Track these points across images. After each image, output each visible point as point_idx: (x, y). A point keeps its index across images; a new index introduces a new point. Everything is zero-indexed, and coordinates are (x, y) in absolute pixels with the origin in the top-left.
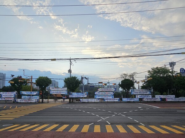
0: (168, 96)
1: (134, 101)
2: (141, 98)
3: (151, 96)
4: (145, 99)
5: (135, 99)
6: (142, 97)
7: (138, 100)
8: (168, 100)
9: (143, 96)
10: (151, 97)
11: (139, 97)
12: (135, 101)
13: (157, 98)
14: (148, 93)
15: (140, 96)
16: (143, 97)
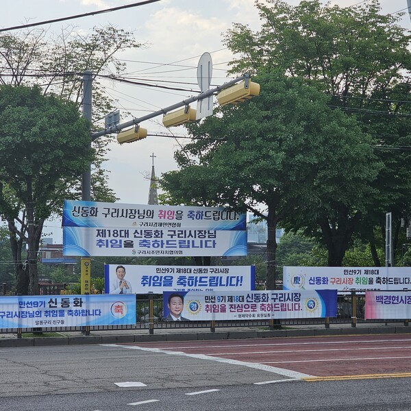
0: (384, 272)
1: (85, 330)
2: (159, 290)
3: (245, 272)
4: (194, 307)
5: (95, 303)
6: (168, 282)
7: (127, 313)
8: (385, 312)
9: (174, 273)
10: (246, 287)
11: (135, 279)
12: (93, 321)
13: (297, 297)
14: (225, 243)
15: (151, 270)
16: (175, 287)
